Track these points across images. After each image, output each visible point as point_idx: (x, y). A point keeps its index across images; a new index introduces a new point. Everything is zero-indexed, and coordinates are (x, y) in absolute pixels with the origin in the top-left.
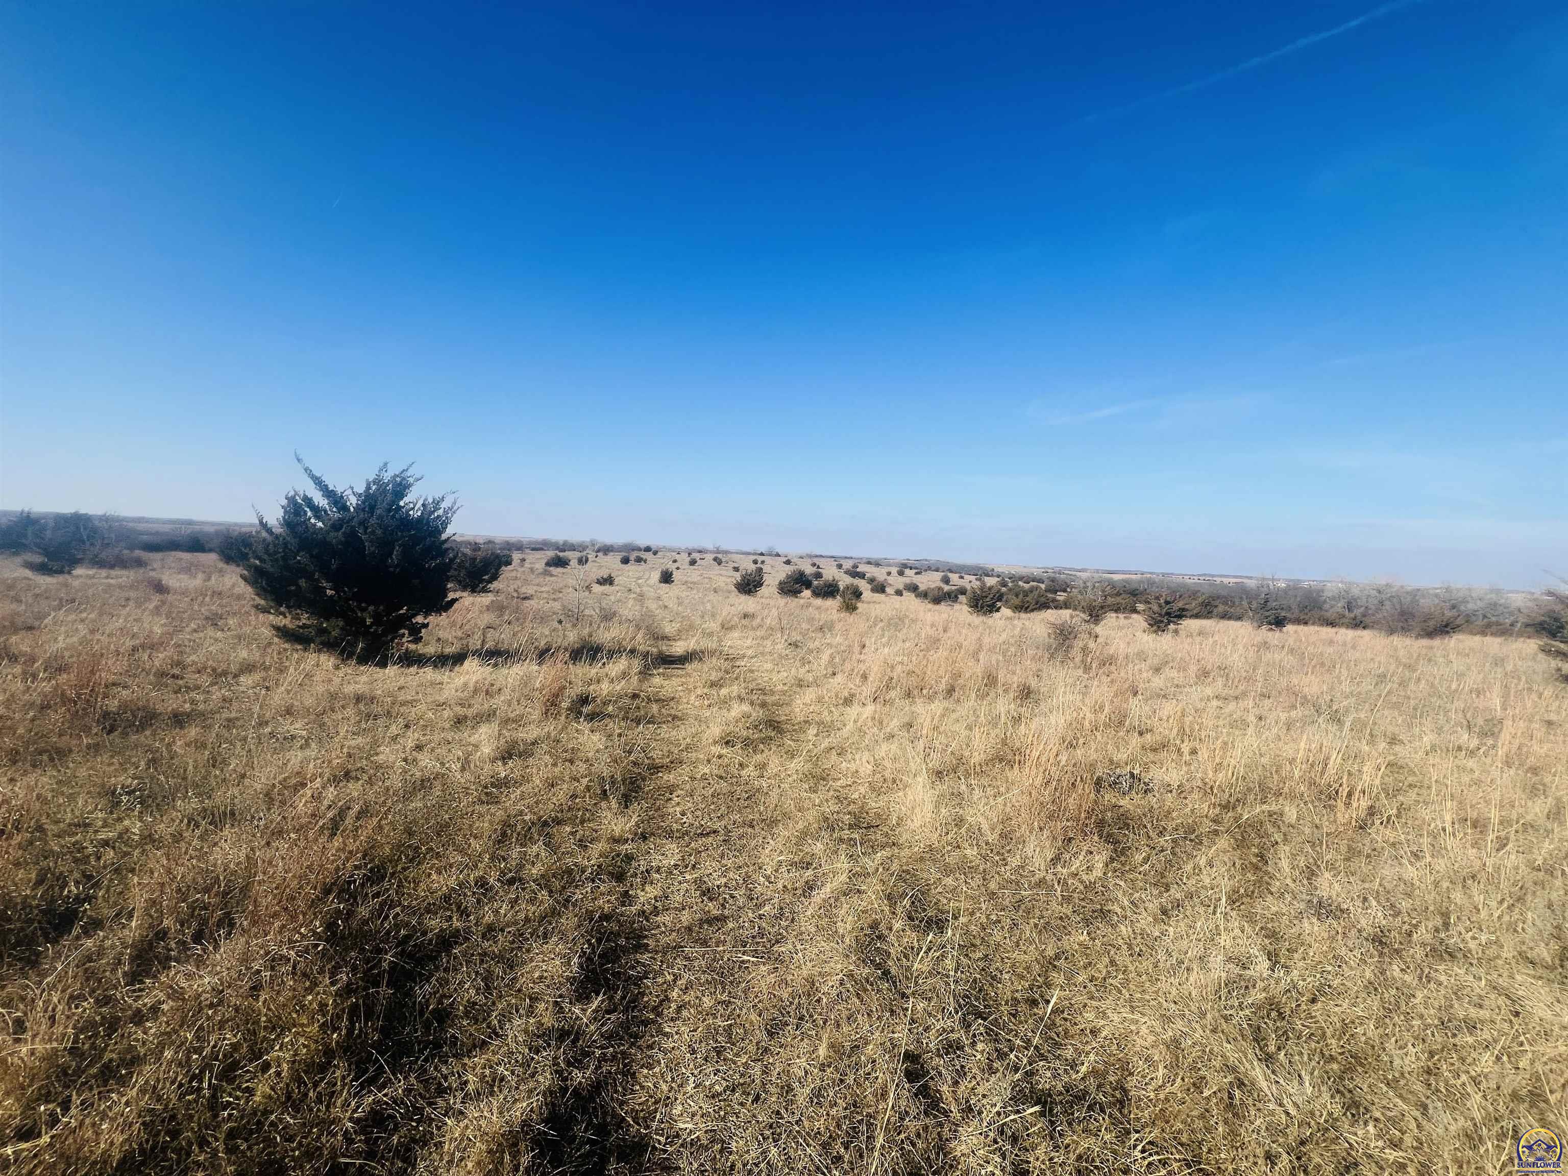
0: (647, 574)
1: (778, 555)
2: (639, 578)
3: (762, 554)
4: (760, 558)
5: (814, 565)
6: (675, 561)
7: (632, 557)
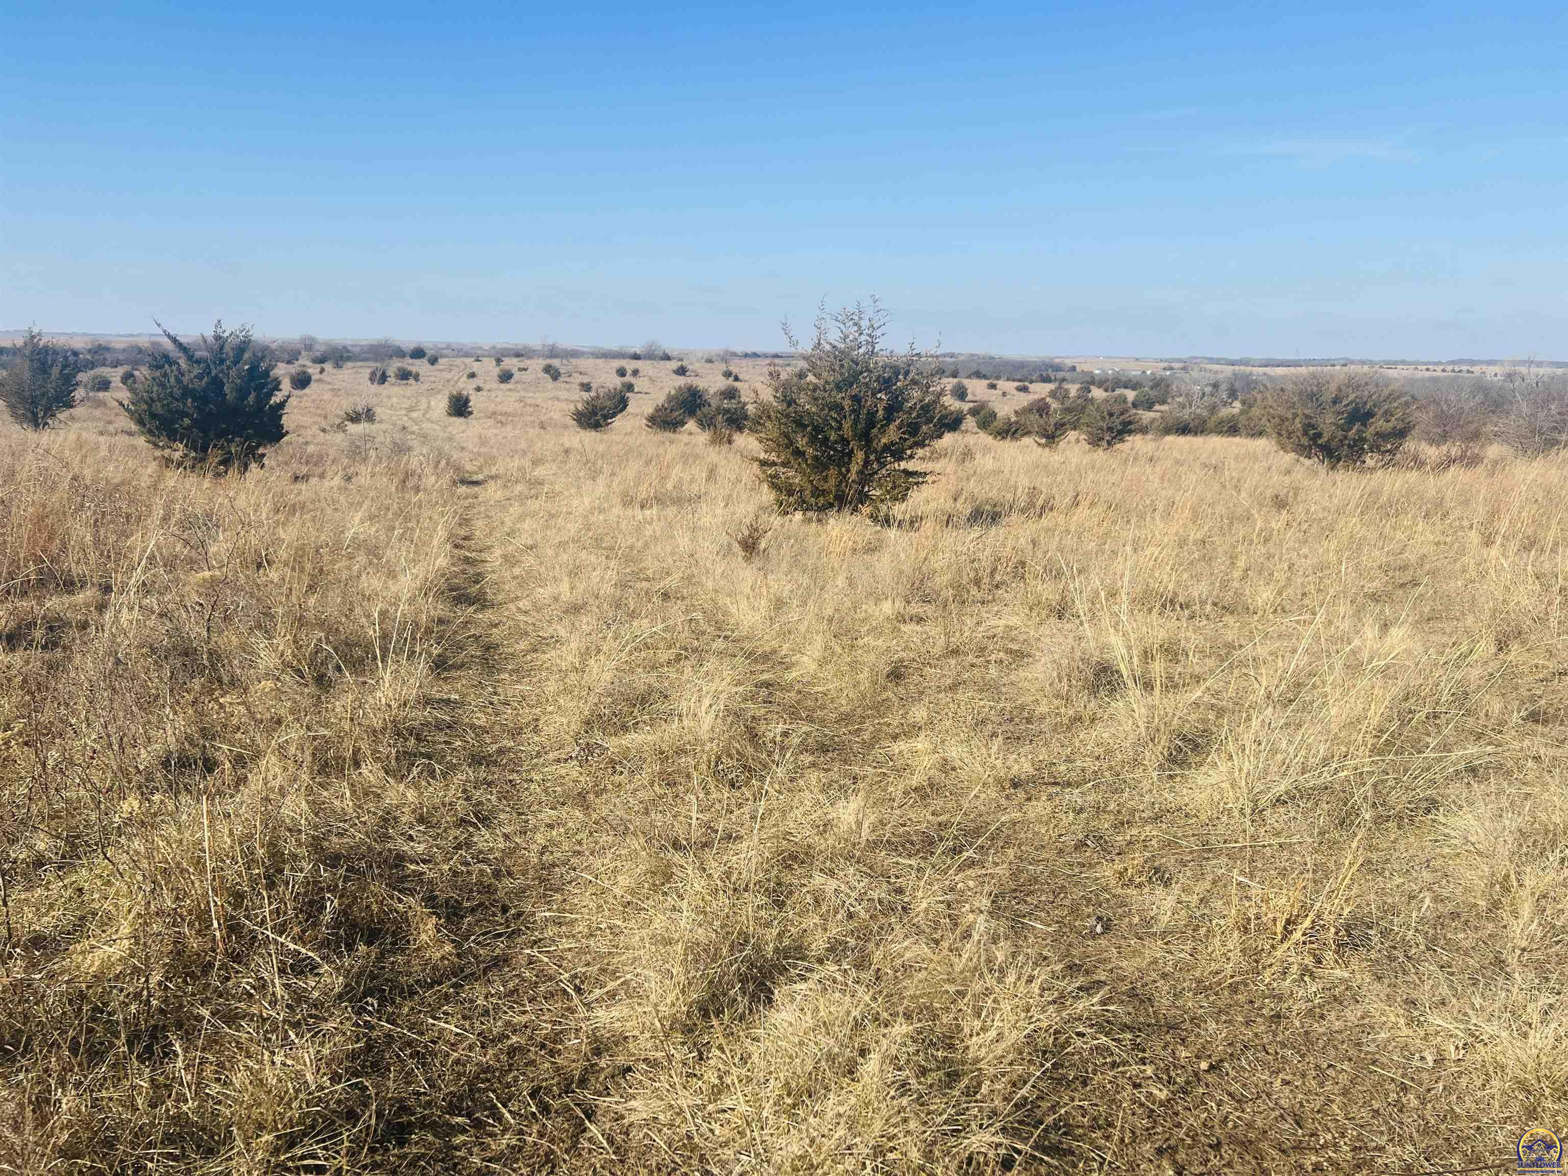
0: (424, 401)
1: (667, 358)
2: (411, 409)
3: (636, 357)
4: (630, 365)
5: (728, 374)
6: (472, 375)
7: (391, 371)
